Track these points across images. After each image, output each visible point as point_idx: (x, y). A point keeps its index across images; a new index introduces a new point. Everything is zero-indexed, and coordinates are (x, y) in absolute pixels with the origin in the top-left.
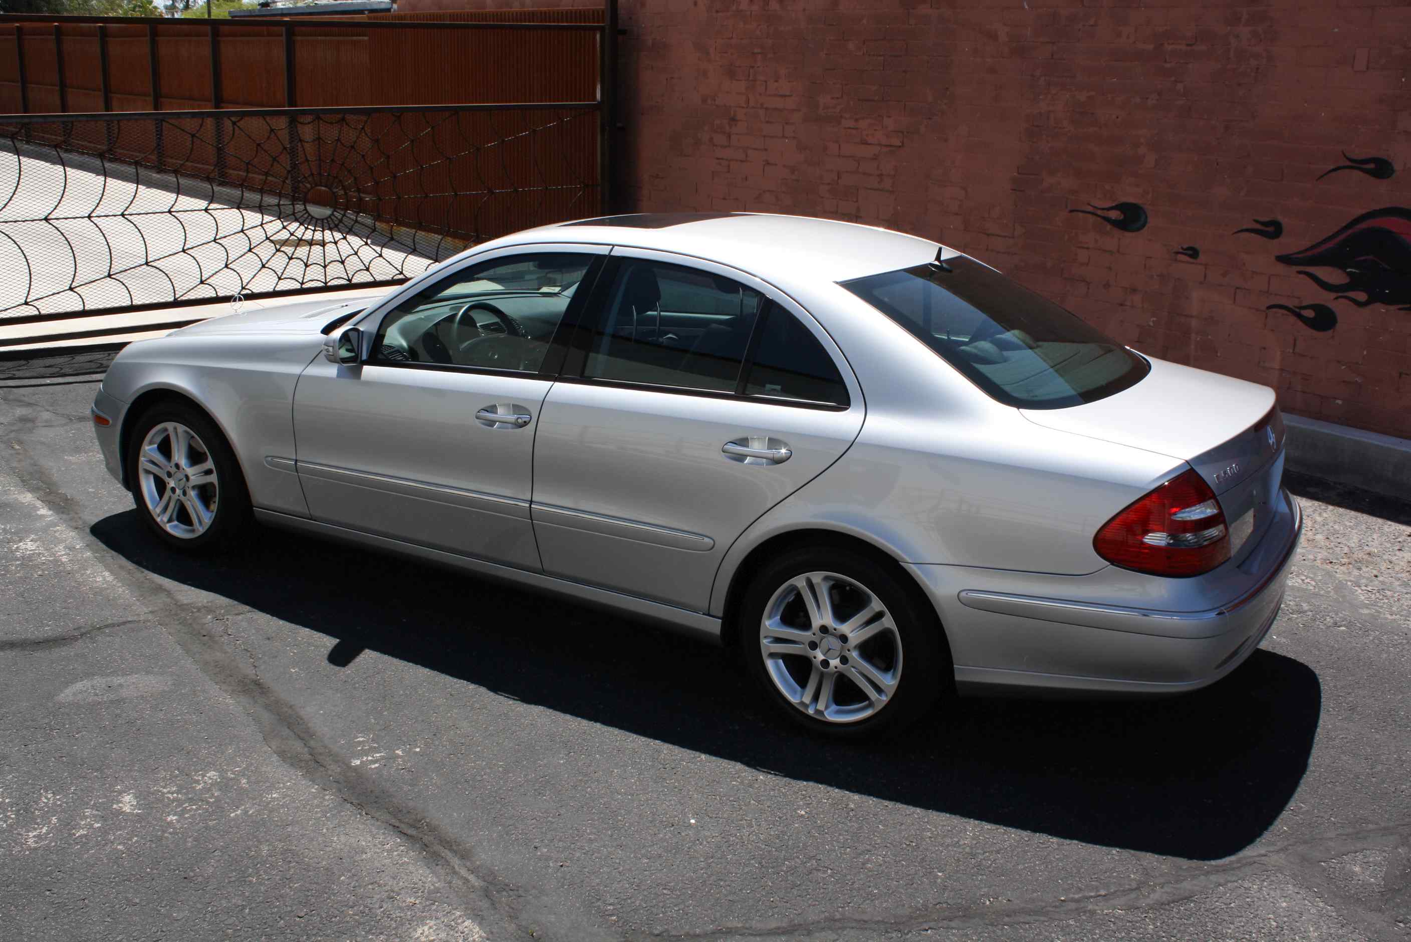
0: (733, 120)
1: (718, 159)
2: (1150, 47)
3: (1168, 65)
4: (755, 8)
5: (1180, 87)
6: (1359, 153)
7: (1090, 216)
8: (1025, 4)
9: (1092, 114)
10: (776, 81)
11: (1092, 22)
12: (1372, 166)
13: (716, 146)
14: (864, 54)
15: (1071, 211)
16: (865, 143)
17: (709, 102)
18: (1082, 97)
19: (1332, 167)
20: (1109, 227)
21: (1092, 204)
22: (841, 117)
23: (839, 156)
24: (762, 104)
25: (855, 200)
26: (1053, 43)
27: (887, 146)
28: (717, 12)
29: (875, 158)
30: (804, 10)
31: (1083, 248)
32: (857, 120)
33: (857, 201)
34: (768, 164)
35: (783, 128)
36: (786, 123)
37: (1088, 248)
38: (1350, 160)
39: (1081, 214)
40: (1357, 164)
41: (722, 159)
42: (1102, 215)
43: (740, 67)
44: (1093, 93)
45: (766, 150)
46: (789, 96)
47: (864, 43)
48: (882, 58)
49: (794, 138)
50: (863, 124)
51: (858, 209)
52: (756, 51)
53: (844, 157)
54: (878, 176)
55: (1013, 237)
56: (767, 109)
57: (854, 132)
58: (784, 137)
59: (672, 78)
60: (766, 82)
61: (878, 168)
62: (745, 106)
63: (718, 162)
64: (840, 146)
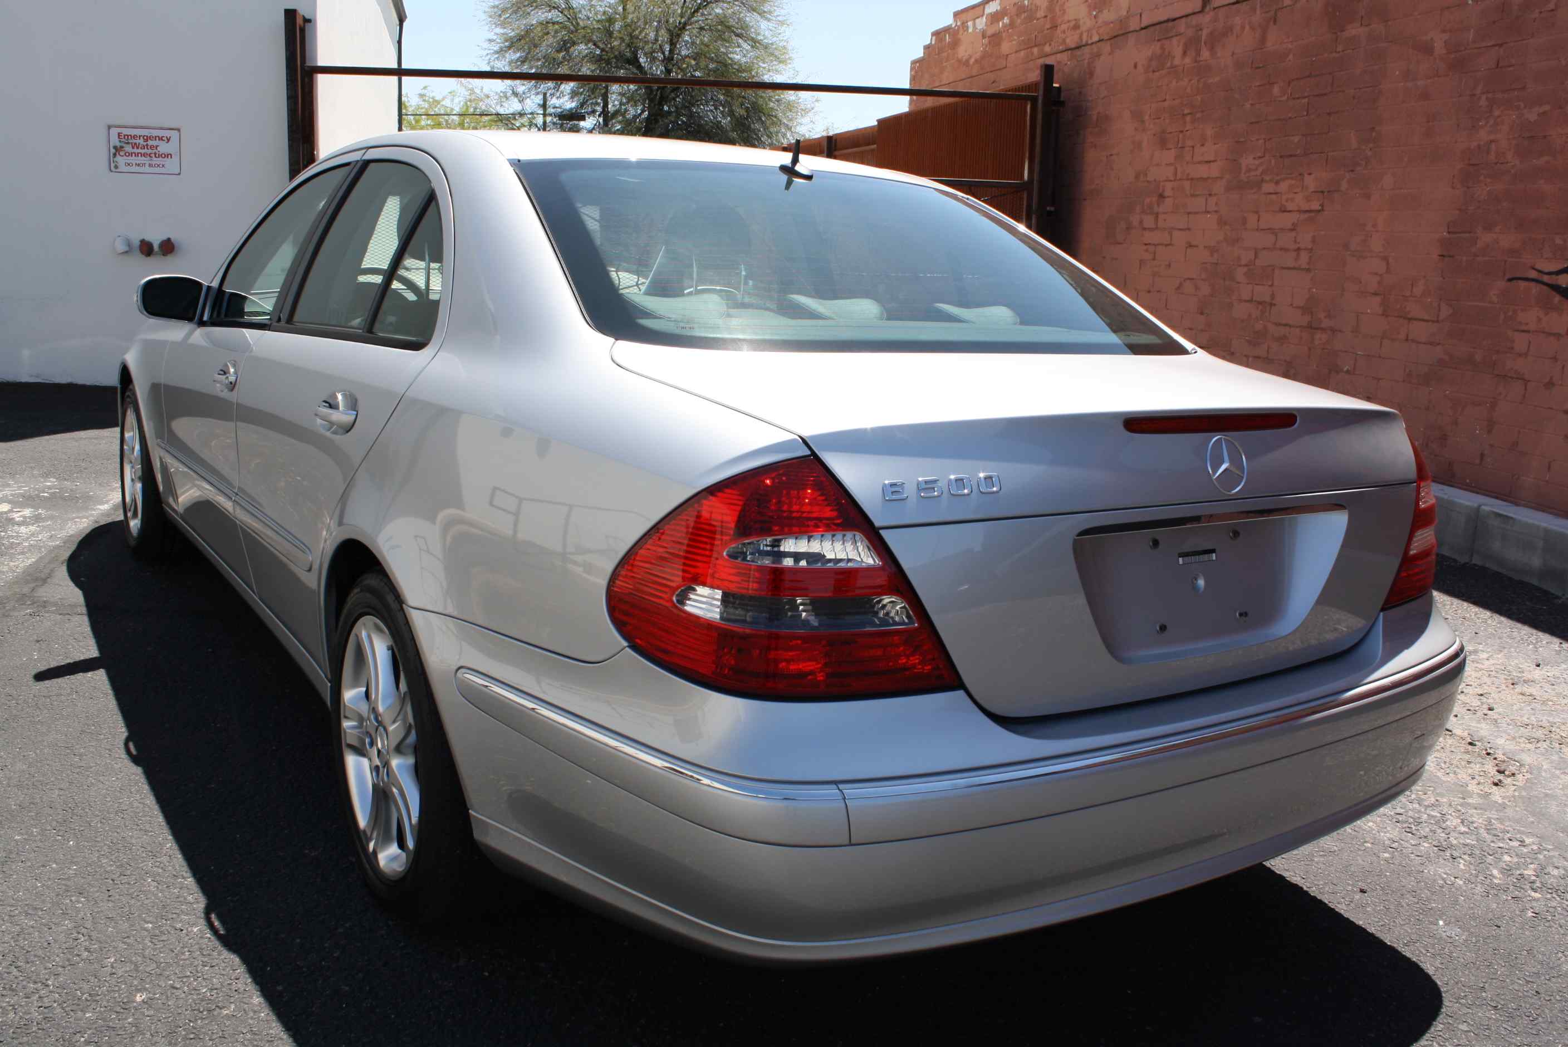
0: (1161, 196)
1: (1146, 244)
4: (1188, 60)
7: (1532, 284)
9: (1545, 137)
10: (1203, 145)
13: (1145, 229)
14: (1288, 98)
15: (1510, 280)
16: (1283, 210)
17: (1142, 178)
18: (1532, 116)
20: (1557, 298)
21: (1538, 267)
22: (1262, 181)
23: (1257, 230)
24: (1188, 175)
25: (1270, 283)
26: (1501, 45)
27: (1306, 212)
28: (1154, 71)
29: (1293, 228)
30: (1233, 54)
31: (1523, 331)
32: (1277, 183)
33: (1272, 285)
34: (1190, 246)
35: (1207, 200)
36: (1210, 195)
37: (1528, 332)
39: (1523, 284)
41: (1150, 244)
42: (1550, 282)
43: (1171, 133)
44: (1547, 108)
45: (1189, 229)
46: (1213, 161)
47: (1289, 85)
48: (1306, 100)
49: (1216, 212)
50: (1284, 186)
51: (1273, 297)
52: (1186, 111)
53: (1262, 230)
54: (1295, 250)
55: (1438, 321)
56: (1192, 179)
57: (1273, 197)
58: (1206, 212)
59: (1111, 155)
60: (1193, 147)
61: (1295, 242)
62: (1172, 179)
63: (1145, 247)
64: (1259, 217)
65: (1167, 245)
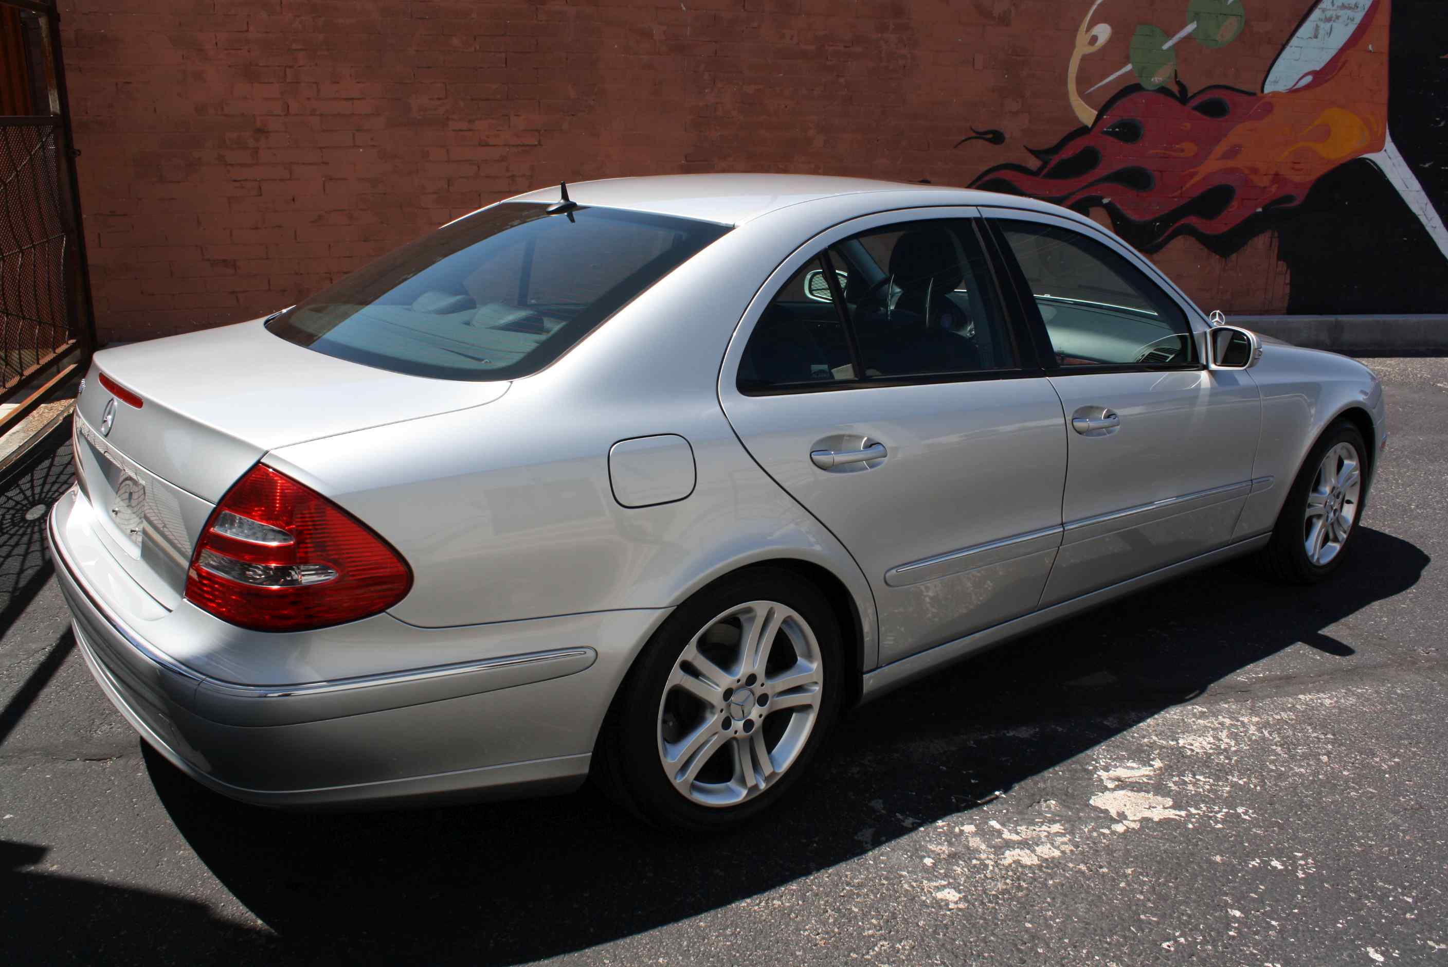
0: (261, 132)
1: (237, 181)
2: (813, 47)
3: (829, 63)
5: (842, 80)
6: (981, 128)
8: (682, 5)
9: (761, 104)
10: (335, 82)
11: (755, 24)
12: (990, 136)
13: (232, 165)
14: (475, 50)
16: (484, 144)
17: (211, 111)
18: (750, 90)
19: (963, 139)
22: (448, 119)
23: (448, 161)
24: (312, 111)
26: (716, 42)
27: (518, 146)
29: (503, 159)
32: (470, 121)
35: (354, 135)
36: (358, 130)
38: (974, 131)
40: (980, 135)
41: (246, 180)
43: (266, 67)
44: (760, 87)
45: (326, 163)
46: (359, 99)
47: (475, 39)
48: (503, 55)
49: (374, 146)
50: (481, 125)
52: (294, 46)
53: (455, 162)
54: (509, 177)
56: (321, 115)
57: (468, 134)
58: (355, 146)
59: (128, 83)
60: (317, 83)
61: (507, 170)
62: (281, 114)
63: (237, 184)
64: (448, 150)
65: (281, 180)
